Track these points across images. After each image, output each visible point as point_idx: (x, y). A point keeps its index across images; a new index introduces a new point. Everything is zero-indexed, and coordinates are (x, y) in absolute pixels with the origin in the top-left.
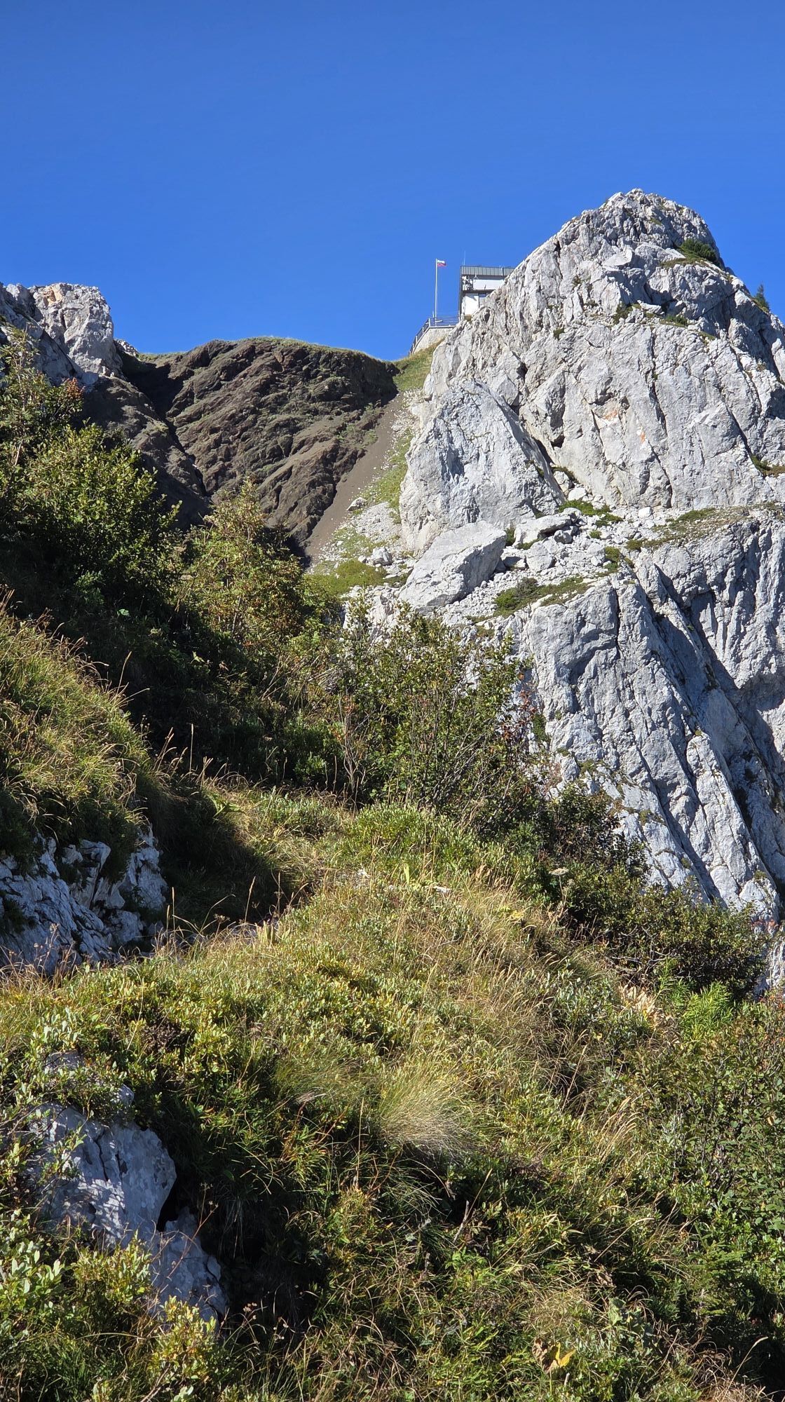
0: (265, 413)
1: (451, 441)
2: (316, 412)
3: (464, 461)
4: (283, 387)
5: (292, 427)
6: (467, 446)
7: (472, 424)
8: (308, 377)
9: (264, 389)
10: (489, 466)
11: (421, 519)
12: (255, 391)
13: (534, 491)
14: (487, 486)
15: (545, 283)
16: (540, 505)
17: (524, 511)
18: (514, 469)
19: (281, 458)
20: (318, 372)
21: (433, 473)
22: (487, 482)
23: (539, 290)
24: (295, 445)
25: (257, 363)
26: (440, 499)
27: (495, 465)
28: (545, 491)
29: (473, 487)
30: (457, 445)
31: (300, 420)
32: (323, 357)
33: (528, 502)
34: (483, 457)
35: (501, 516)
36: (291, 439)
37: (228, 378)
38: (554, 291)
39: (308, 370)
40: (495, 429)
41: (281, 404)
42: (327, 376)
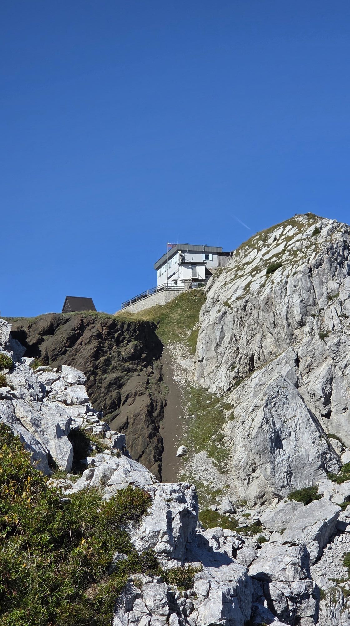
0: (100, 373)
1: (274, 425)
2: (129, 370)
3: (282, 438)
4: (106, 352)
5: (118, 384)
6: (283, 427)
7: (285, 410)
8: (118, 342)
9: (96, 355)
10: (297, 440)
11: (249, 476)
12: (91, 357)
13: (326, 458)
14: (298, 456)
15: (305, 296)
16: (329, 467)
17: (320, 472)
18: (314, 442)
19: (116, 409)
20: (125, 338)
21: (265, 448)
22: (297, 452)
23: (302, 301)
24: (123, 398)
25: (87, 334)
26: (269, 467)
27: (301, 440)
28: (332, 456)
29: (289, 457)
30: (277, 427)
31: (122, 377)
32: (126, 326)
33: (322, 466)
34: (293, 434)
35: (306, 476)
36: (119, 393)
37: (71, 346)
38: (311, 302)
39: (118, 337)
40: (299, 413)
41: (108, 366)
42: (129, 341)
